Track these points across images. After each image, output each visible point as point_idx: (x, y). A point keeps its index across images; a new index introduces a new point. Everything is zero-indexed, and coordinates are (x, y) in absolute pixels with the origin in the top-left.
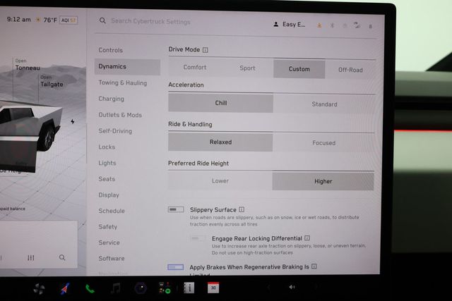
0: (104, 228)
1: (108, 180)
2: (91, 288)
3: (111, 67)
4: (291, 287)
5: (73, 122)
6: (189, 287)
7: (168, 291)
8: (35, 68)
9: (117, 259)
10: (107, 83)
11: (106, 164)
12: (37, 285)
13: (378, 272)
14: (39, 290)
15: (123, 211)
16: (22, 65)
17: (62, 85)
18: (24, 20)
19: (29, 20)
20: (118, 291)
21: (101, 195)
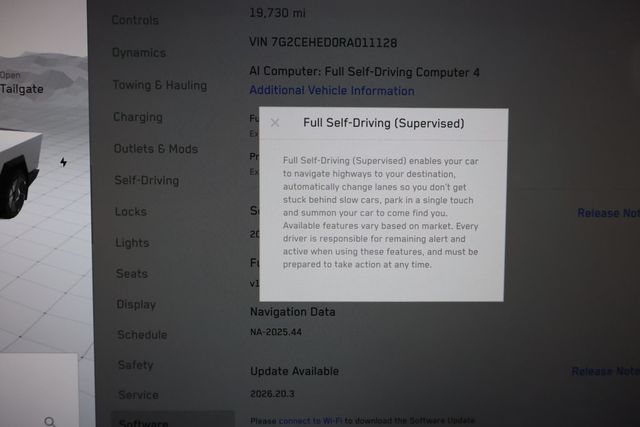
0: (129, 366)
1: (134, 275)
3: (137, 54)
5: (64, 162)
9: (154, 425)
10: (130, 86)
11: (129, 244)
15: (164, 336)
17: (40, 90)
21: (121, 304)
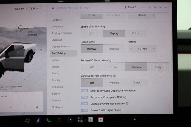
0: (55, 94)
1: (56, 74)
2: (49, 120)
3: (57, 27)
4: (134, 119)
5: (41, 50)
6: (91, 119)
7: (82, 121)
8: (26, 28)
9: (60, 107)
10: (55, 33)
11: (55, 67)
12: (27, 119)
13: (173, 113)
14: (27, 121)
15: (62, 87)
16: (20, 27)
17: (37, 35)
18: (21, 9)
19: (23, 9)
20: (60, 121)
21: (53, 80)
